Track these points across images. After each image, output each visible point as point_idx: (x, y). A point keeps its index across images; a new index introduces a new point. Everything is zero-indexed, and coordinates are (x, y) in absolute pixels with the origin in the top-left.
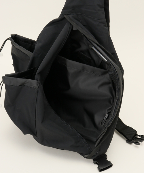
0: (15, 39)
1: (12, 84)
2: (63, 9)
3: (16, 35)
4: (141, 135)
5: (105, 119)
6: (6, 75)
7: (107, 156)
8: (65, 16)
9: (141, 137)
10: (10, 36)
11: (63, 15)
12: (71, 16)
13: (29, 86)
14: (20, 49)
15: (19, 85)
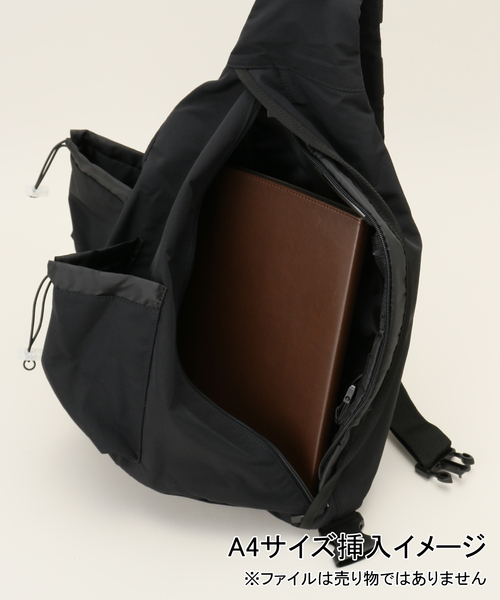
0: (85, 145)
1: (76, 288)
2: (235, 52)
3: (86, 133)
4: (465, 455)
5: (348, 402)
6: (56, 258)
7: (361, 519)
8: (240, 75)
9: (464, 461)
10: (69, 137)
11: (233, 69)
12: (257, 74)
13: (131, 299)
14: (95, 176)
15: (98, 293)
